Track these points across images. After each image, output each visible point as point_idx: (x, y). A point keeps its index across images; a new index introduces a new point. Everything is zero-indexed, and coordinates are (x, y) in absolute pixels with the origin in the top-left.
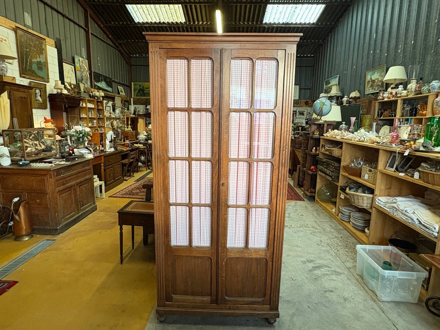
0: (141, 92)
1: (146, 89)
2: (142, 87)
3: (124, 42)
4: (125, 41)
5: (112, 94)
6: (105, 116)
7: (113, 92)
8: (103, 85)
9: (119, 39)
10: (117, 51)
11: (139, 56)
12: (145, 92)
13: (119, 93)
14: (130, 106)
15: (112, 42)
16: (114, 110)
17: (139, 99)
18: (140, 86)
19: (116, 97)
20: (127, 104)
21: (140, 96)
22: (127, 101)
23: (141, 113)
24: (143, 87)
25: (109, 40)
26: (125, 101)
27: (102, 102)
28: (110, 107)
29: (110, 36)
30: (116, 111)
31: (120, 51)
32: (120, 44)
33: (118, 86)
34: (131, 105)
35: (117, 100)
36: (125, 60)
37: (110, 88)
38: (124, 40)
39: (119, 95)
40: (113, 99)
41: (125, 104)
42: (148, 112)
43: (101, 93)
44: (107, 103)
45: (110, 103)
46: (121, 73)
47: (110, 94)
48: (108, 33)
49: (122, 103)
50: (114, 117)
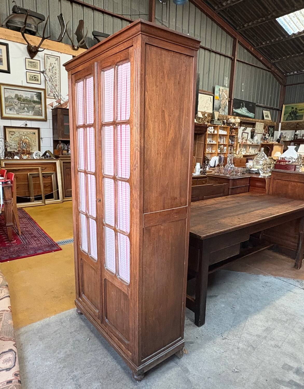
0: (292, 115)
1: (299, 111)
2: (294, 109)
3: (278, 61)
4: (279, 59)
5: (254, 120)
6: (239, 143)
7: (254, 118)
8: (244, 111)
9: (272, 59)
10: (269, 73)
11: (298, 72)
12: (297, 115)
13: (263, 118)
14: (275, 132)
15: (263, 63)
16: (252, 137)
17: (288, 124)
18: (293, 108)
19: (257, 123)
20: (271, 129)
21: (290, 120)
22: (273, 127)
23: (288, 140)
24: (296, 109)
25: (259, 62)
26: (270, 126)
27: (236, 129)
28: (248, 133)
29: (261, 58)
30: (255, 138)
31: (273, 72)
32: (274, 64)
33: (264, 111)
34: (278, 130)
35: (259, 125)
36: (278, 80)
37: (251, 113)
38: (277, 59)
39: (262, 121)
40: (253, 125)
41: (269, 129)
42: (296, 138)
43: (237, 120)
44: (245, 129)
45: (249, 130)
46: (270, 96)
47: (251, 119)
48: (259, 56)
49: (264, 128)
50: (251, 144)
